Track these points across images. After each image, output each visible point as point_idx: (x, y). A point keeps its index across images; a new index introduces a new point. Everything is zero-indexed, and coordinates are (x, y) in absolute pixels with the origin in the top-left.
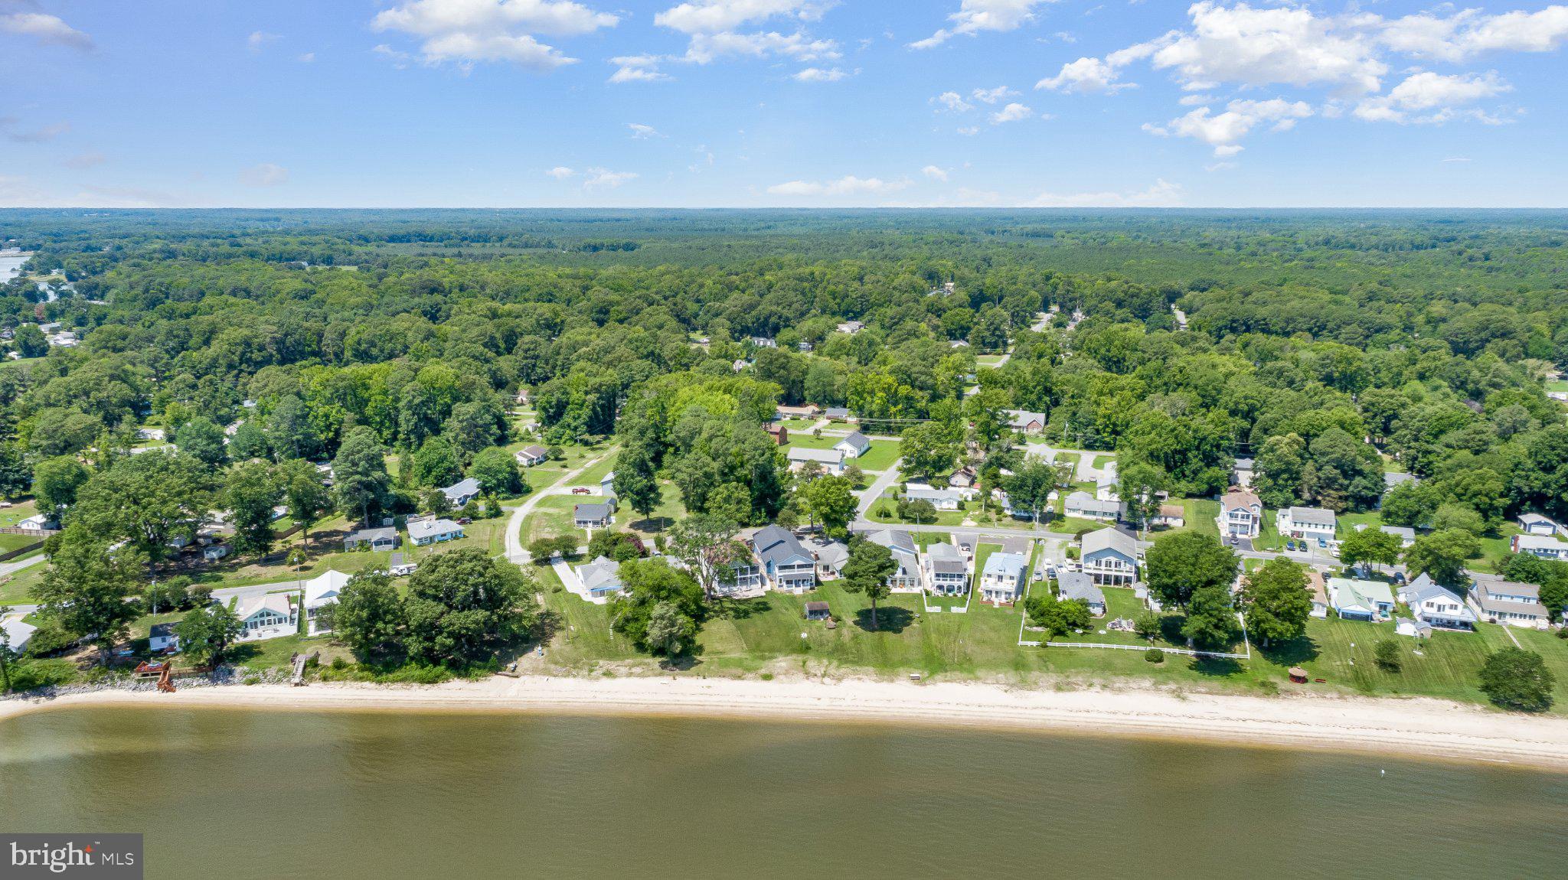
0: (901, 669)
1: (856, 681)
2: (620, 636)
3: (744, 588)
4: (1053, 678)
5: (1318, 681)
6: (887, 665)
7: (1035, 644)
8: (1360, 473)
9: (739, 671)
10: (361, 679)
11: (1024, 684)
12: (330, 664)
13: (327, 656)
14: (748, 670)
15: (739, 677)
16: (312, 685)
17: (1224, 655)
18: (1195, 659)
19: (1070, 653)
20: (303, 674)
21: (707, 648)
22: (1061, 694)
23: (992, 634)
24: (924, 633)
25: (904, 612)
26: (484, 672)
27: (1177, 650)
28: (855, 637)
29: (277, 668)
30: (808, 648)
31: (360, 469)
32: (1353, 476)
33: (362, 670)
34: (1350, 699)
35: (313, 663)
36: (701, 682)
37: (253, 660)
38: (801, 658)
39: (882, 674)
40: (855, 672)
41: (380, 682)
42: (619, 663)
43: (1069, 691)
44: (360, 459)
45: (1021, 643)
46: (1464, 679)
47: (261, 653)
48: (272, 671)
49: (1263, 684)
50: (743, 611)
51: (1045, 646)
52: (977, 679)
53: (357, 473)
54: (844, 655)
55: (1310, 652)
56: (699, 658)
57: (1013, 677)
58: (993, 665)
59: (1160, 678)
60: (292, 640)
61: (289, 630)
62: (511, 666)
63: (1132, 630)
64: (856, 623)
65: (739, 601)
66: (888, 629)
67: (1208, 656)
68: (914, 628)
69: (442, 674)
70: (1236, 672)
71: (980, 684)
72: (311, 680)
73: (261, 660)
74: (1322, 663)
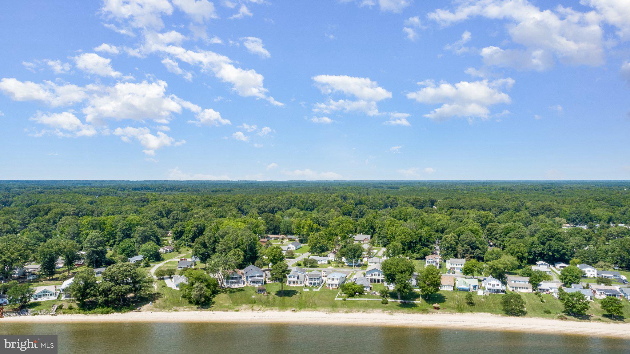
0: (289, 308)
1: (271, 312)
2: (184, 299)
3: (236, 285)
4: (345, 310)
5: (444, 308)
6: (283, 307)
7: (341, 299)
8: (478, 248)
9: (227, 309)
10: (78, 313)
11: (334, 311)
12: (67, 308)
13: (66, 306)
14: (230, 309)
15: (226, 311)
16: (58, 315)
17: (411, 302)
18: (400, 303)
19: (353, 301)
20: (56, 311)
21: (216, 303)
22: (347, 314)
23: (326, 297)
24: (301, 297)
25: (295, 291)
26: (127, 310)
27: (394, 300)
28: (274, 298)
29: (46, 309)
30: (255, 302)
31: (93, 246)
32: (476, 249)
33: (79, 310)
34: (454, 314)
35: (61, 307)
36: (211, 312)
37: (37, 307)
38: (251, 305)
39: (281, 309)
40: (271, 309)
41: (86, 314)
42: (181, 307)
43: (350, 313)
44: (94, 242)
45: (336, 299)
46: (497, 307)
47: (41, 305)
48: (43, 311)
49: (423, 310)
50: (233, 291)
51: (345, 300)
52: (317, 310)
53: (92, 247)
54: (269, 304)
55: (443, 300)
56: (213, 306)
57: (330, 309)
58: (324, 306)
59: (385, 309)
60: (55, 301)
61: (53, 298)
62: (138, 308)
63: (379, 295)
64: (275, 294)
65: (233, 289)
66: (287, 296)
67: (405, 302)
68: (297, 295)
69: (111, 310)
70: (414, 307)
71: (317, 312)
72: (58, 314)
73: (40, 307)
74: (446, 303)
